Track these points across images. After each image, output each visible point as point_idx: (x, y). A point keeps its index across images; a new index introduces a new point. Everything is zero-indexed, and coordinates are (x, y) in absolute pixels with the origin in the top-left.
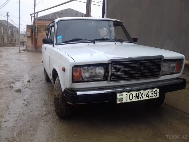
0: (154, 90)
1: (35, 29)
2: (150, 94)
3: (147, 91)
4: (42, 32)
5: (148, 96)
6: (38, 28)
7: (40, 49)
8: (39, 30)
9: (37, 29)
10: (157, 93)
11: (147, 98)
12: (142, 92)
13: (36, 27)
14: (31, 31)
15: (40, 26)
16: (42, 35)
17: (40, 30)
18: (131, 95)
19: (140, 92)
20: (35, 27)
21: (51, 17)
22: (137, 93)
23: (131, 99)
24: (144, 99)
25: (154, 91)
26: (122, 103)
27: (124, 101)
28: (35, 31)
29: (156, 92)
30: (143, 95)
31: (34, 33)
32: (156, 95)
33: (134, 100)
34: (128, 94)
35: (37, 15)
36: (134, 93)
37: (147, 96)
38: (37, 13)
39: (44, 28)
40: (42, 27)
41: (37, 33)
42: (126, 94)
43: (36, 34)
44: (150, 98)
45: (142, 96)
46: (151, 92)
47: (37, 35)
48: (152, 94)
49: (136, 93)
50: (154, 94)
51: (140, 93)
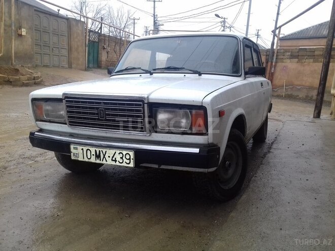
0: (124, 152)
1: (273, 56)
2: (118, 157)
3: (113, 151)
4: (284, 61)
5: (114, 159)
6: (279, 54)
7: (276, 91)
8: (279, 57)
9: (277, 56)
10: (130, 159)
11: (113, 163)
12: (104, 151)
13: (276, 52)
14: (266, 59)
15: (282, 51)
16: (284, 66)
17: (282, 57)
18: (89, 152)
19: (101, 150)
20: (274, 52)
21: (311, 32)
22: (98, 150)
23: (89, 157)
24: (108, 163)
25: (124, 154)
26: (78, 161)
27: (81, 159)
28: (273, 59)
29: (128, 157)
30: (106, 156)
31: (269, 63)
32: (128, 161)
33: (93, 160)
34: (85, 148)
35: (279, 32)
36: (93, 150)
37: (112, 160)
38: (280, 27)
39: (290, 53)
40: (286, 51)
41: (276, 62)
42: (82, 147)
43: (274, 64)
44: (117, 163)
45: (104, 157)
46: (119, 154)
47: (275, 66)
48: (122, 158)
49: (96, 150)
50: (124, 158)
51: (101, 152)
